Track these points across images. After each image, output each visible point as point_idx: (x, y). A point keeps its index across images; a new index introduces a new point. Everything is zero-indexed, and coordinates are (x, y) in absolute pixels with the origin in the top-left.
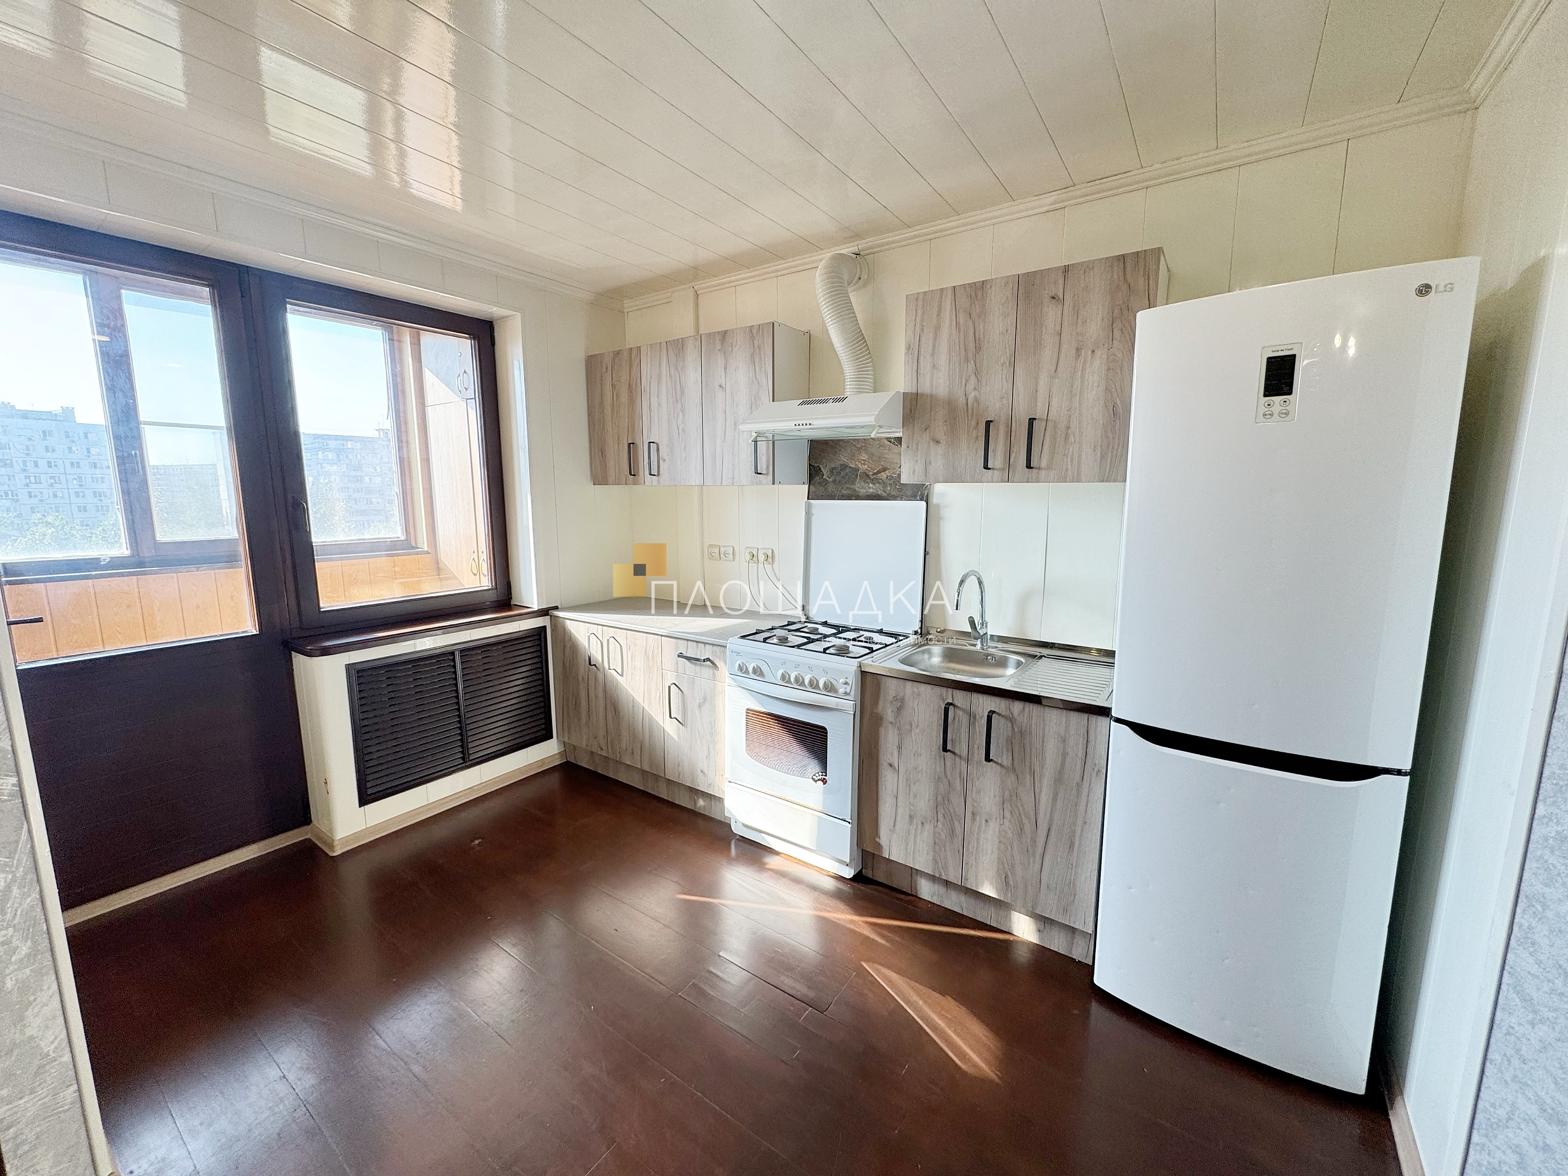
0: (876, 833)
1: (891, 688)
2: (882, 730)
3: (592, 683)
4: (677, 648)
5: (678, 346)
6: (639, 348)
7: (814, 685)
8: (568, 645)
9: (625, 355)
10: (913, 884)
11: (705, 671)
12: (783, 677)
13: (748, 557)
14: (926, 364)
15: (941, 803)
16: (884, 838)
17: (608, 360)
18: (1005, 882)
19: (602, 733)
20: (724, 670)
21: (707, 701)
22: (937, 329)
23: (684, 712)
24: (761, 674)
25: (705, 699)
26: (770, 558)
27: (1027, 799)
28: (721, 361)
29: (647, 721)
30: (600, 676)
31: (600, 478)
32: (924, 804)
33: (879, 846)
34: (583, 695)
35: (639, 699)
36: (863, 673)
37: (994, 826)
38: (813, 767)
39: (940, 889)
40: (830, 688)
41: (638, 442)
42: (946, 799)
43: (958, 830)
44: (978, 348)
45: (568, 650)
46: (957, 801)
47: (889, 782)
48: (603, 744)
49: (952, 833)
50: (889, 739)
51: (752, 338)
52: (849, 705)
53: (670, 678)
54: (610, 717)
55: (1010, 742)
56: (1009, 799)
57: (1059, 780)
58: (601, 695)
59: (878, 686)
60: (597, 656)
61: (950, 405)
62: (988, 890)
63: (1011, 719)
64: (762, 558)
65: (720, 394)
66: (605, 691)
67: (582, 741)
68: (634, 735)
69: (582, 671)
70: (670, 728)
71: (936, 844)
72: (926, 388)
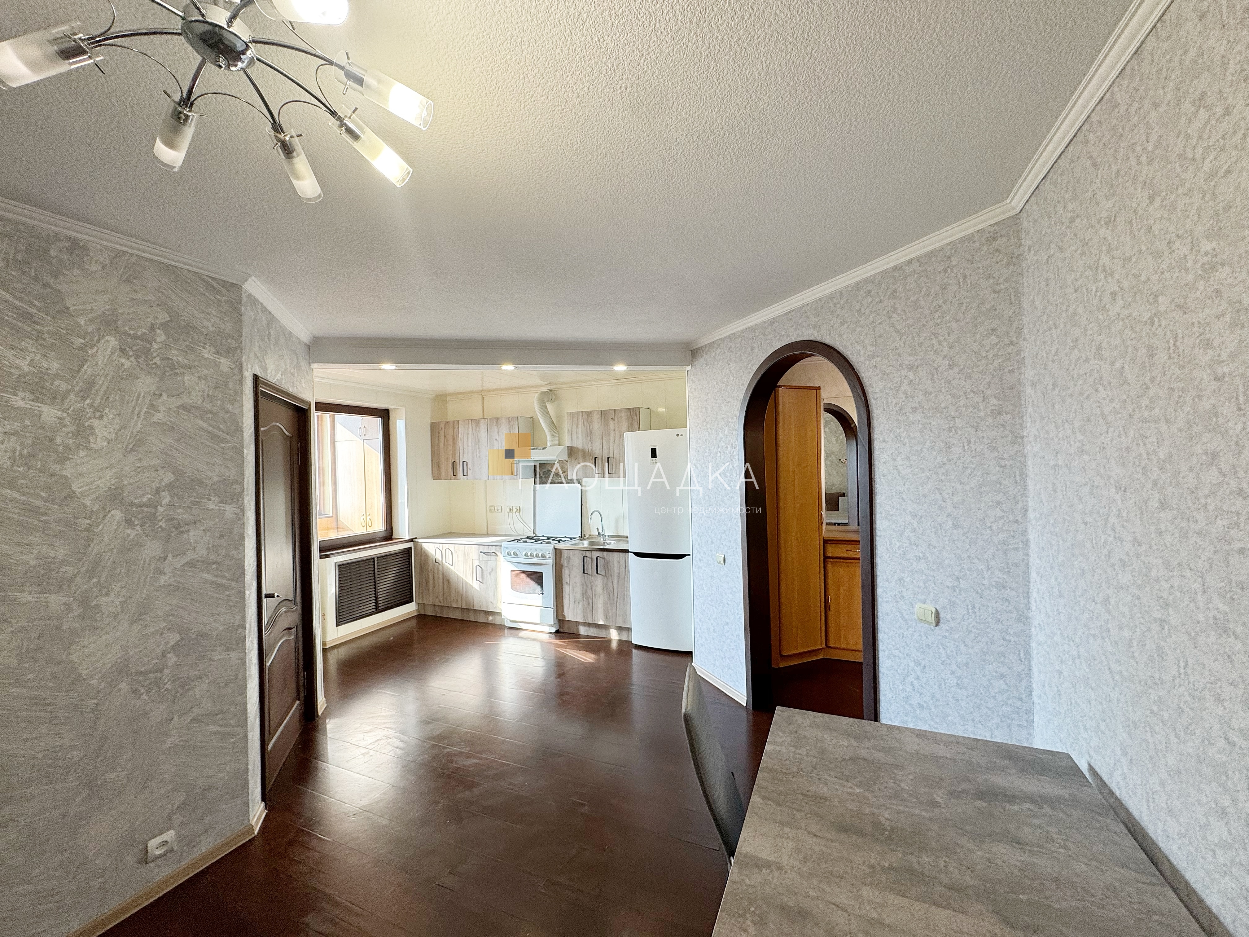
0: (563, 611)
1: (565, 554)
2: (563, 570)
3: (436, 571)
4: (479, 549)
5: (477, 422)
6: (458, 421)
7: (537, 556)
8: (424, 556)
9: (451, 424)
10: (578, 630)
11: (493, 558)
12: (525, 555)
13: (508, 510)
14: (574, 437)
15: (584, 594)
16: (566, 614)
17: (442, 425)
18: (606, 617)
19: (441, 595)
20: (500, 556)
21: (494, 570)
22: (577, 425)
23: (483, 578)
24: (517, 555)
25: (492, 570)
26: (519, 510)
27: (610, 584)
28: (496, 428)
29: (464, 586)
30: (441, 568)
31: (437, 476)
32: (579, 595)
33: (564, 616)
34: (431, 577)
35: (461, 575)
36: (555, 549)
37: (601, 597)
38: (538, 588)
39: (587, 628)
40: (543, 556)
41: (457, 461)
42: (586, 592)
43: (590, 601)
44: (591, 432)
45: (423, 558)
46: (589, 591)
47: (567, 589)
48: (441, 599)
49: (589, 604)
50: (566, 572)
51: (509, 422)
52: (550, 562)
53: (476, 563)
54: (445, 586)
55: (604, 566)
56: (605, 587)
57: (619, 577)
58: (441, 576)
59: (561, 553)
60: (439, 557)
61: (583, 451)
62: (601, 622)
63: (603, 558)
64: (515, 510)
65: (495, 442)
66: (443, 574)
67: (429, 600)
68: (458, 593)
69: (431, 566)
70: (476, 585)
71: (584, 610)
72: (575, 445)
